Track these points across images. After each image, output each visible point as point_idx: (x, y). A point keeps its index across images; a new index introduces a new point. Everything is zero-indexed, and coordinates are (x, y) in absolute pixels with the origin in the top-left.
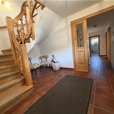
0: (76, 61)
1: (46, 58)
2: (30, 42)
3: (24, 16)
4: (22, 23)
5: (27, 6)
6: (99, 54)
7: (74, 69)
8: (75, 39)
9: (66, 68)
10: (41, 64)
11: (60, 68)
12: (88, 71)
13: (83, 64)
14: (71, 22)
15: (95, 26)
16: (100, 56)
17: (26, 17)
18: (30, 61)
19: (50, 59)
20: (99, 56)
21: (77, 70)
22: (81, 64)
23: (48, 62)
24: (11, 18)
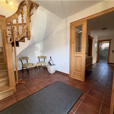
0: (72, 67)
1: (45, 58)
2: (24, 42)
3: (21, 15)
4: (17, 22)
5: (26, 5)
6: (108, 61)
7: (69, 75)
8: (73, 43)
9: (61, 72)
10: (37, 64)
11: (56, 71)
12: (83, 81)
13: (79, 71)
14: (71, 23)
15: (104, 29)
16: (109, 63)
17: (22, 16)
18: (27, 60)
19: (47, 60)
20: (108, 63)
21: (71, 77)
22: (77, 71)
23: (45, 64)
24: (4, 17)
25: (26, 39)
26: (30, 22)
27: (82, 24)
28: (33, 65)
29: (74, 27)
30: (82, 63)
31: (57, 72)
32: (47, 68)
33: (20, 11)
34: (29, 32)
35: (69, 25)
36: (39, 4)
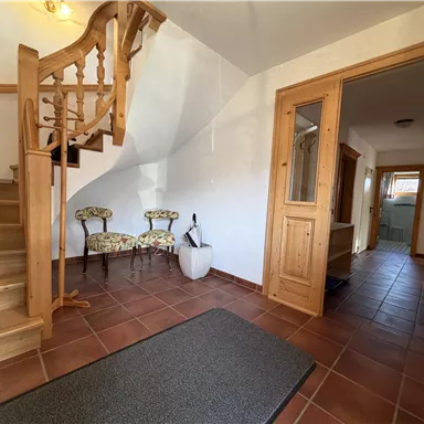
1: (172, 220)
3: (95, 51)
4: (80, 75)
5: (116, 16)
6: (413, 246)
7: (260, 288)
8: (285, 164)
9: (232, 277)
10: (142, 239)
11: (212, 270)
13: (301, 277)
14: (279, 91)
15: (404, 122)
16: (415, 256)
17: (101, 57)
18: (105, 219)
19: (180, 228)
20: (411, 256)
21: (270, 297)
22: (292, 274)
23: (170, 239)
24: (35, 52)
25: (107, 139)
26: (127, 78)
27: (321, 95)
28: (125, 241)
29: (289, 107)
30: (315, 245)
31: (214, 274)
32: (177, 257)
33: (95, 36)
34: (122, 116)
35: (271, 98)
36: (164, 10)
